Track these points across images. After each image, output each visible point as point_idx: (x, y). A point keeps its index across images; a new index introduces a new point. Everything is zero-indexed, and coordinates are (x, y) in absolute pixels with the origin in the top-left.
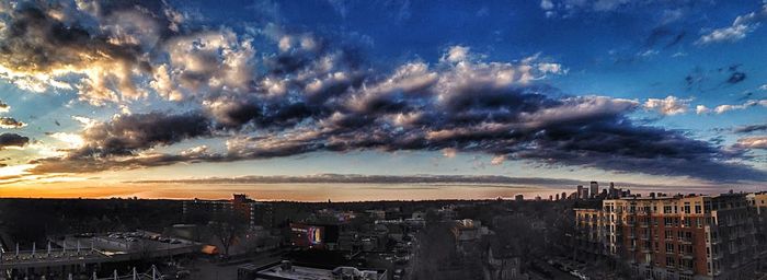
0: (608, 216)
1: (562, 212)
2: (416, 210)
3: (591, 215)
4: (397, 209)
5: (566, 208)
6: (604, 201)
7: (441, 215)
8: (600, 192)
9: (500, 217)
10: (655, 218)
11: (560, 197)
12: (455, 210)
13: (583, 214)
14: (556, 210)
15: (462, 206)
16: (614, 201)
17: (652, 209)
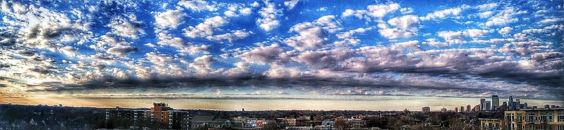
0: (510, 125)
1: (468, 122)
2: (326, 118)
3: (494, 124)
4: (309, 118)
5: (471, 118)
6: (506, 112)
7: (350, 123)
8: (501, 104)
9: (409, 126)
10: (551, 126)
11: (465, 109)
12: (364, 119)
13: (487, 123)
14: (463, 120)
15: (369, 116)
16: (514, 112)
17: (548, 118)
